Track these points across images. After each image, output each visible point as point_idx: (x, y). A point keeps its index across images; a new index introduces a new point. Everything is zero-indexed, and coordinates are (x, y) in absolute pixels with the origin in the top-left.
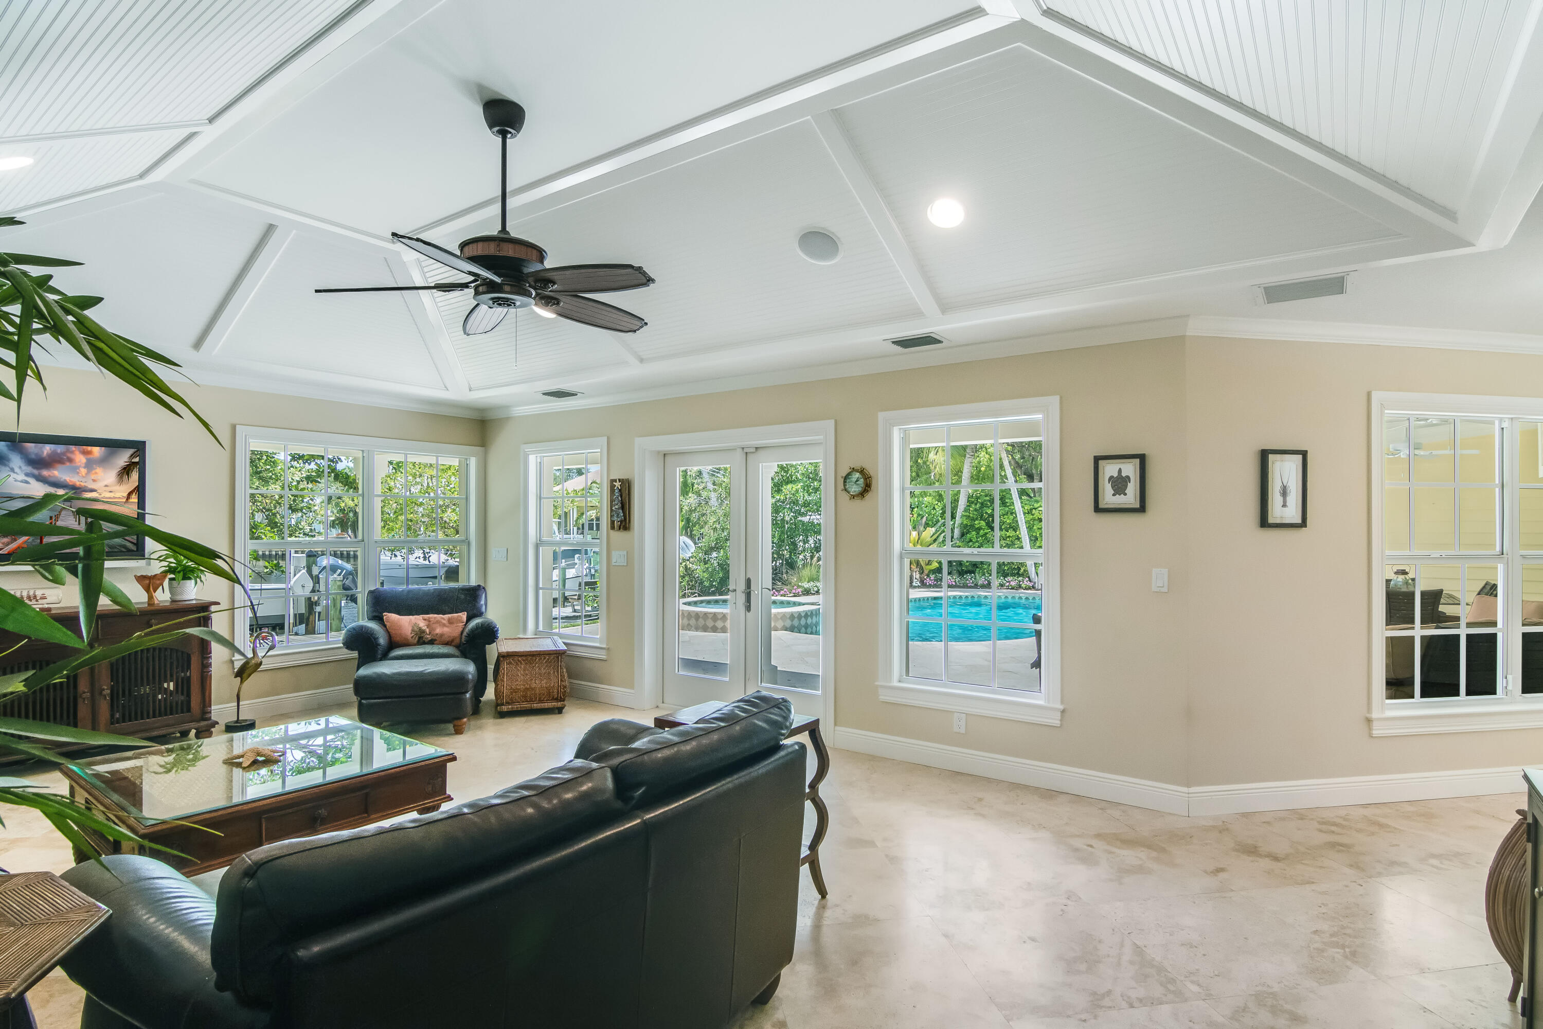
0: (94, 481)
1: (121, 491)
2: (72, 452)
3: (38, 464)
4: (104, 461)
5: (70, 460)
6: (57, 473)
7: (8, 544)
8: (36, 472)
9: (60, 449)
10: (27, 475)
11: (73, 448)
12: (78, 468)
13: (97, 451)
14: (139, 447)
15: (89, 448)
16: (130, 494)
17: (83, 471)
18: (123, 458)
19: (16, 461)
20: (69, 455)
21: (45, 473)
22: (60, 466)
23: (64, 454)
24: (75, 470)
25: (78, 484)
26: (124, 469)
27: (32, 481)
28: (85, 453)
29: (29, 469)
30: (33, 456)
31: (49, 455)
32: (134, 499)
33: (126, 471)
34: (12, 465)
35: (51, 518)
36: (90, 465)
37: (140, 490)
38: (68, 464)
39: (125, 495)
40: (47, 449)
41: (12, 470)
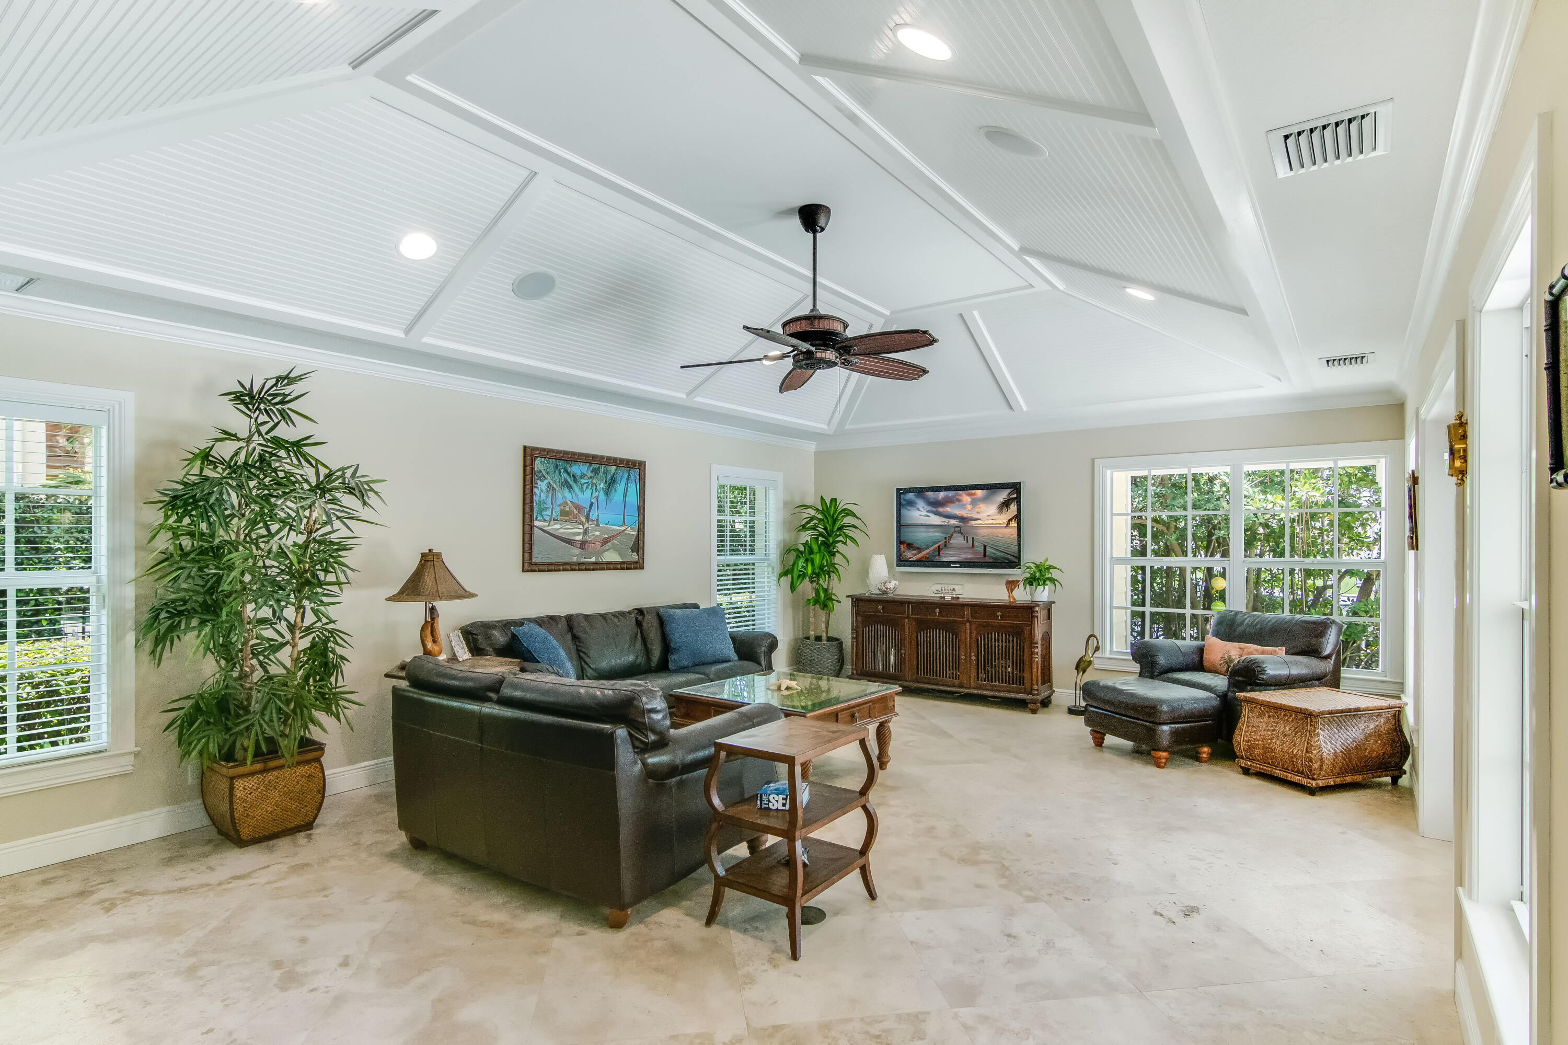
0: (978, 513)
1: (1003, 519)
2: (961, 495)
3: (935, 505)
4: (985, 499)
5: (959, 500)
6: (949, 509)
7: (916, 555)
8: (934, 509)
9: (951, 494)
10: (928, 511)
11: (960, 492)
12: (965, 505)
13: (979, 493)
14: (1016, 487)
15: (973, 491)
16: (1009, 521)
17: (969, 507)
18: (1003, 496)
19: (921, 504)
20: (958, 497)
21: (941, 510)
22: (951, 505)
23: (954, 497)
24: (963, 506)
25: (965, 515)
26: (1004, 503)
27: (932, 515)
28: (969, 495)
29: (929, 508)
30: (932, 500)
31: (943, 498)
32: (1014, 524)
33: (1005, 505)
34: (918, 506)
35: (946, 538)
36: (974, 503)
37: (1018, 517)
38: (957, 503)
39: (1006, 521)
40: (942, 495)
41: (918, 509)
